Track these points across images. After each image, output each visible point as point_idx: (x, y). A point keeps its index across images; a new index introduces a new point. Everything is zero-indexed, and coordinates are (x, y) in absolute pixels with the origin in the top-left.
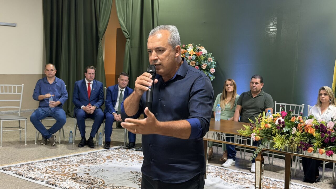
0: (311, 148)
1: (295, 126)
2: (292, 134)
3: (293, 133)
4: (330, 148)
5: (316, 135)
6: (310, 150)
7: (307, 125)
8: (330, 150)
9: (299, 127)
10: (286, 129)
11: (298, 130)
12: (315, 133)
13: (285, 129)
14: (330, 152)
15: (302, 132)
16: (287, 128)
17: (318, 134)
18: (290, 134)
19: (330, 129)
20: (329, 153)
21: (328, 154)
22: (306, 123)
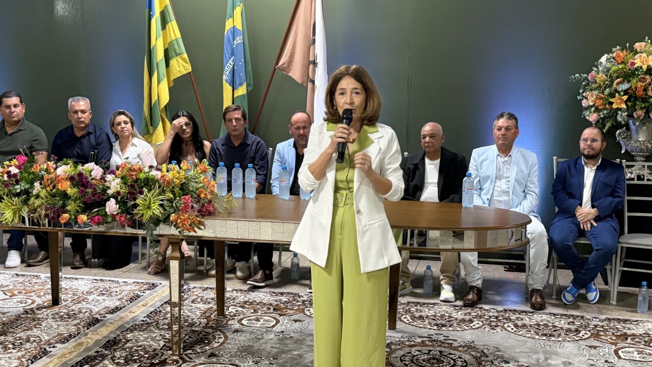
0: (64, 215)
1: (39, 180)
2: (34, 194)
3: (35, 192)
4: (97, 211)
5: (71, 191)
6: (63, 219)
7: (59, 176)
8: (97, 215)
9: (46, 180)
10: (21, 186)
11: (45, 185)
12: (69, 189)
13: (19, 186)
14: (97, 217)
15: (52, 189)
16: (23, 185)
17: (75, 190)
18: (30, 195)
19: (96, 180)
20: (95, 220)
21: (94, 222)
22: (57, 172)
